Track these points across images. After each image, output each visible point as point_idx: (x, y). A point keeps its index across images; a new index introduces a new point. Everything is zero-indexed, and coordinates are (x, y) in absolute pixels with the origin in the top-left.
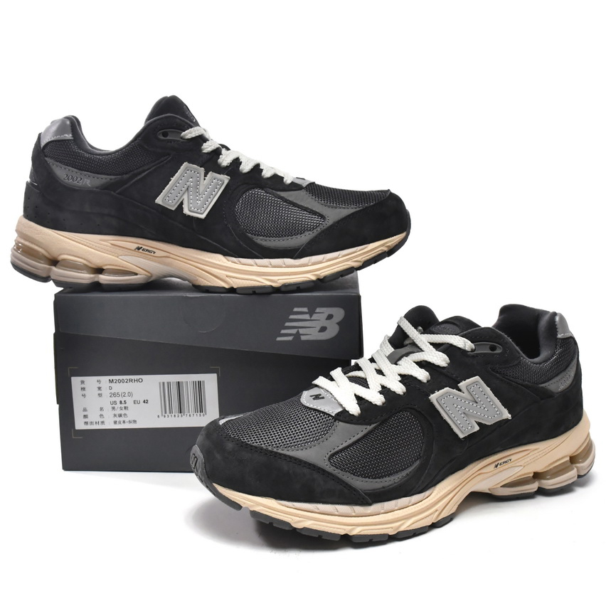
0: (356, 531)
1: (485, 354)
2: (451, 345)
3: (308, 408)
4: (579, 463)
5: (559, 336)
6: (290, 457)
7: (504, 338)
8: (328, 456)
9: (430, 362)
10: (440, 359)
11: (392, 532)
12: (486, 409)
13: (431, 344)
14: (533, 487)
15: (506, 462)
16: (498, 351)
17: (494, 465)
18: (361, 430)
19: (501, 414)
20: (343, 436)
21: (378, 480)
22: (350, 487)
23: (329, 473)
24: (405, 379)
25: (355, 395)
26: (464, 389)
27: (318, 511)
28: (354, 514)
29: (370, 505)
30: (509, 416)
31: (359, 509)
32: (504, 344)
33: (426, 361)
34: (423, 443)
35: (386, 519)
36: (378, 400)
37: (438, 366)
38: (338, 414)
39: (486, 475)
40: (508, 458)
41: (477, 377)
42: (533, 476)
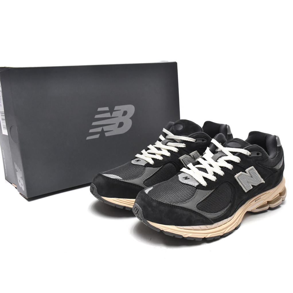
0: (209, 236)
1: (255, 157)
2: (241, 153)
3: (183, 183)
4: (282, 196)
5: (278, 146)
6: (181, 207)
7: (262, 149)
8: (196, 205)
9: (233, 161)
10: (237, 159)
11: (221, 234)
12: (255, 180)
13: (231, 152)
14: (267, 207)
15: (258, 199)
16: (260, 155)
17: (255, 201)
18: (208, 193)
19: (261, 181)
20: (201, 196)
21: (216, 213)
22: (206, 218)
23: (198, 213)
24: (223, 168)
25: (203, 177)
26: (247, 172)
27: (193, 229)
28: (207, 229)
29: (213, 224)
30: (264, 182)
31: (209, 226)
32: (262, 152)
33: (231, 161)
34: (232, 196)
35: (220, 229)
36: (214, 179)
37: (237, 163)
38: (197, 186)
39: (252, 205)
40: (260, 197)
41: (253, 167)
42: (267, 203)
